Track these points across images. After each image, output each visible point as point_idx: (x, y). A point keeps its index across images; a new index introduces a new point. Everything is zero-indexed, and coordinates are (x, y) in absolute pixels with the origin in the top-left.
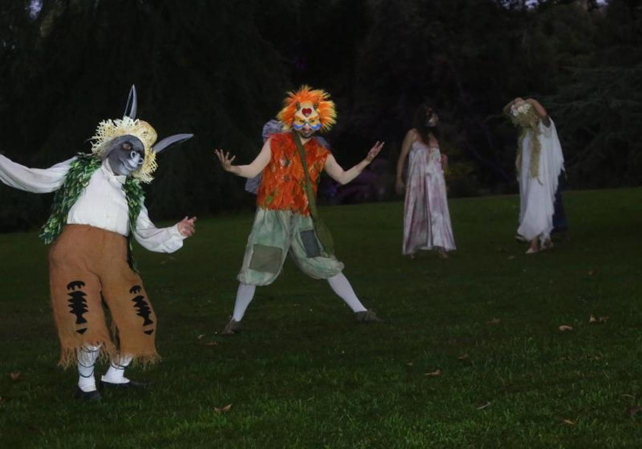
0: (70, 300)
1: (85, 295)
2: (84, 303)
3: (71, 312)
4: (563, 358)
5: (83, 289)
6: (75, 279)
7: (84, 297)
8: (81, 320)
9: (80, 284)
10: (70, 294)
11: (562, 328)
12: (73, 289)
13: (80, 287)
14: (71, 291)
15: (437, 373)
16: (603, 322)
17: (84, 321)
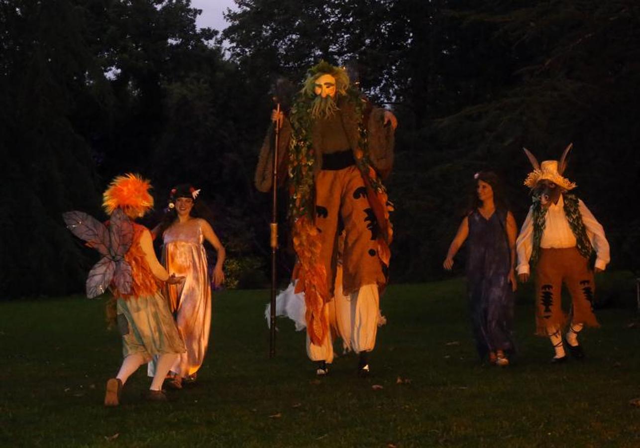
0: (543, 297)
1: (552, 294)
2: (551, 299)
3: (543, 304)
4: (380, 407)
5: (551, 291)
6: (547, 284)
7: (552, 296)
8: (548, 310)
9: (550, 287)
10: (543, 293)
11: (374, 387)
12: (545, 289)
13: (549, 289)
14: (544, 291)
15: (279, 415)
16: (408, 383)
17: (550, 311)
